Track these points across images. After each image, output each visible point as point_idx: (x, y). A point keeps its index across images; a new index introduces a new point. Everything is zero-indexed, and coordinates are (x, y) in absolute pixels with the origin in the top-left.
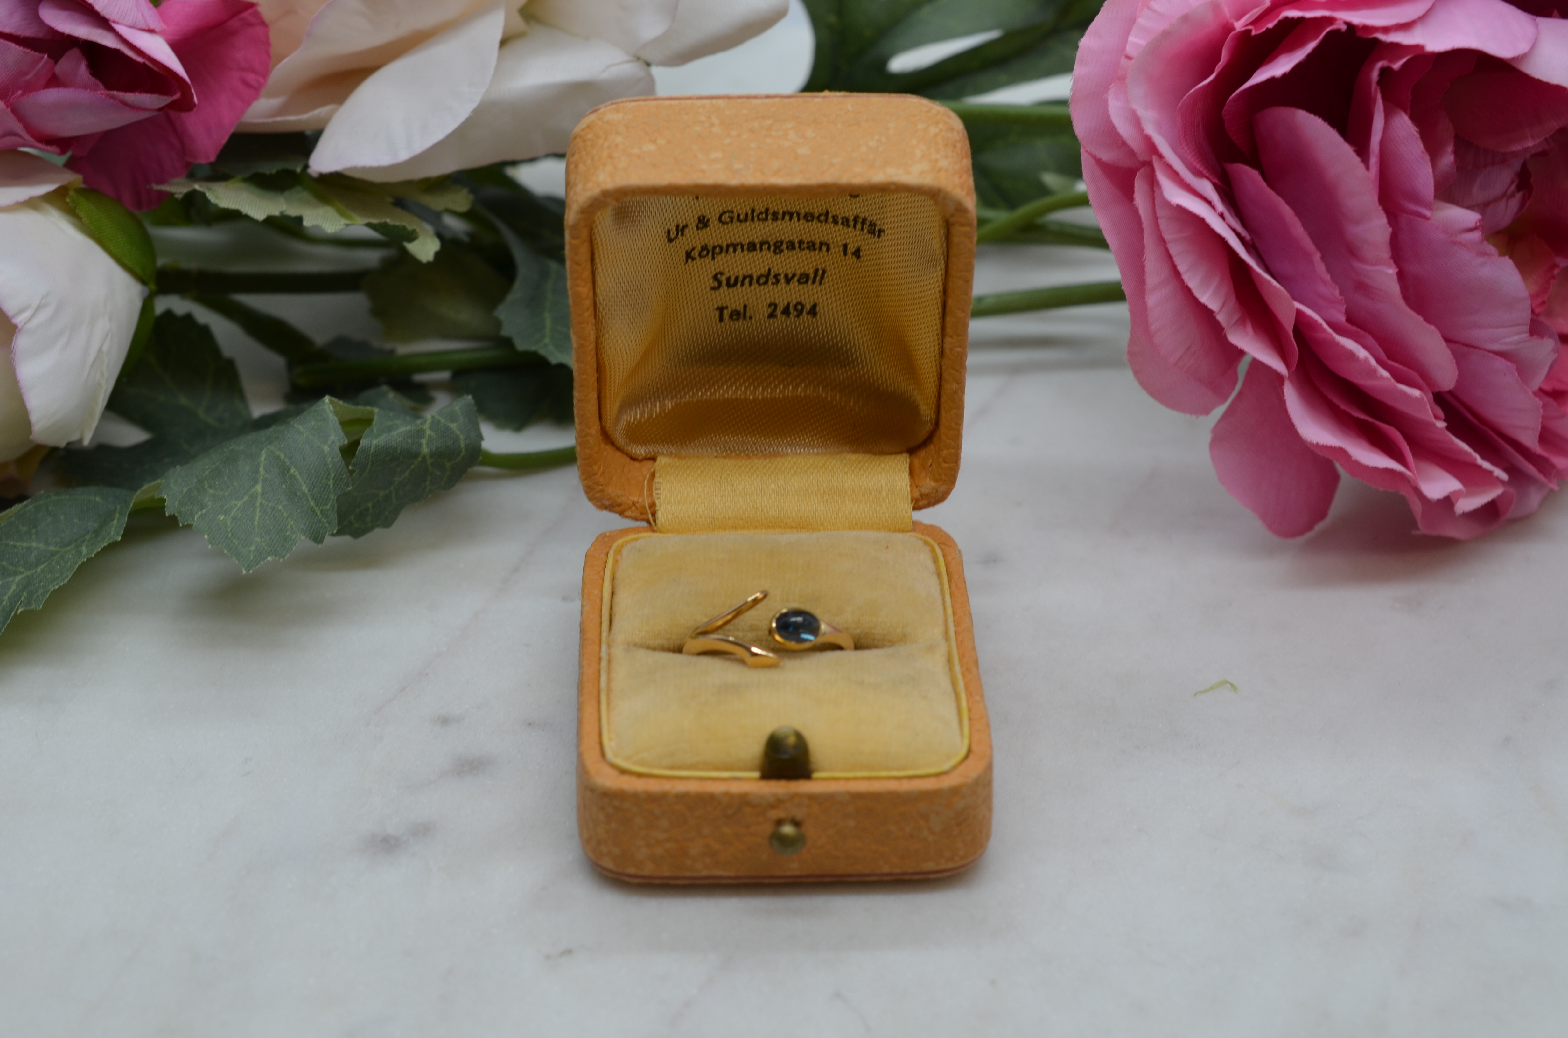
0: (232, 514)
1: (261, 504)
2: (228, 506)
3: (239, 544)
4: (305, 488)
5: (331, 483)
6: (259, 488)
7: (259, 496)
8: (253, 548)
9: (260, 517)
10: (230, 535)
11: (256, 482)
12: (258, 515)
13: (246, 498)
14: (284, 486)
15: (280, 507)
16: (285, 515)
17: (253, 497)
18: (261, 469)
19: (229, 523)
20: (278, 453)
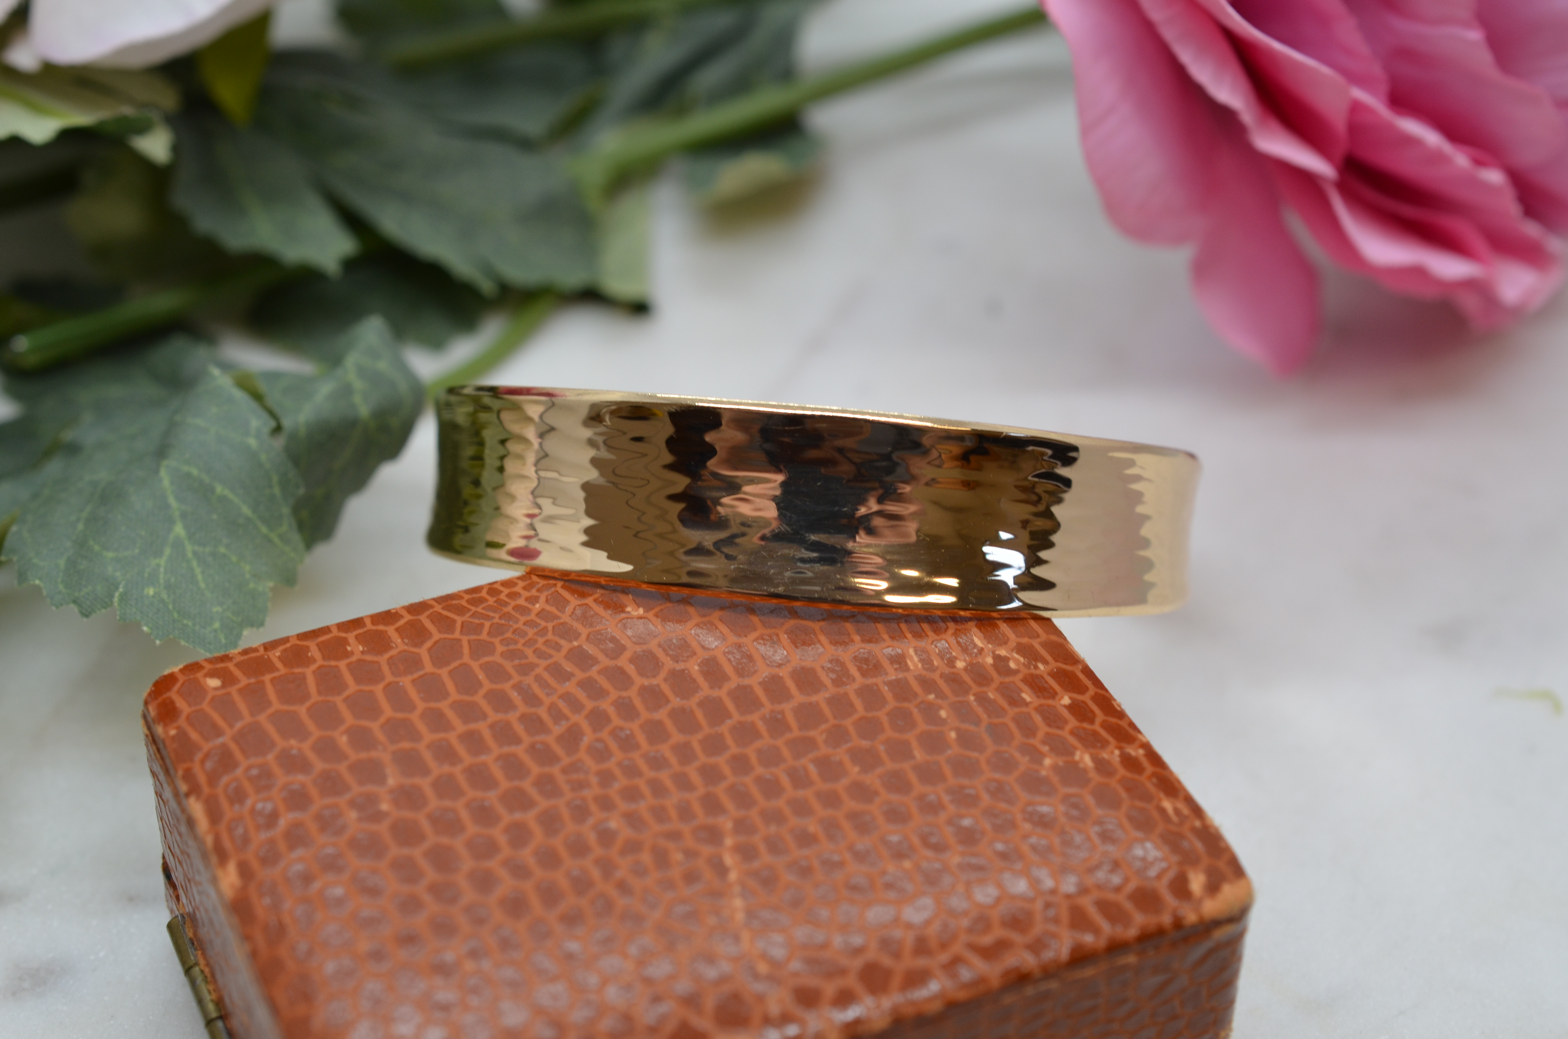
0: (162, 581)
1: (195, 553)
2: (148, 570)
3: (194, 625)
4: (246, 510)
5: (277, 491)
6: (179, 529)
7: (186, 543)
8: (217, 625)
9: (203, 572)
10: (176, 615)
11: (171, 522)
12: (198, 571)
13: (168, 551)
14: (215, 517)
15: (222, 550)
16: (234, 559)
17: (178, 545)
18: (172, 501)
19: (165, 596)
20: (186, 469)
